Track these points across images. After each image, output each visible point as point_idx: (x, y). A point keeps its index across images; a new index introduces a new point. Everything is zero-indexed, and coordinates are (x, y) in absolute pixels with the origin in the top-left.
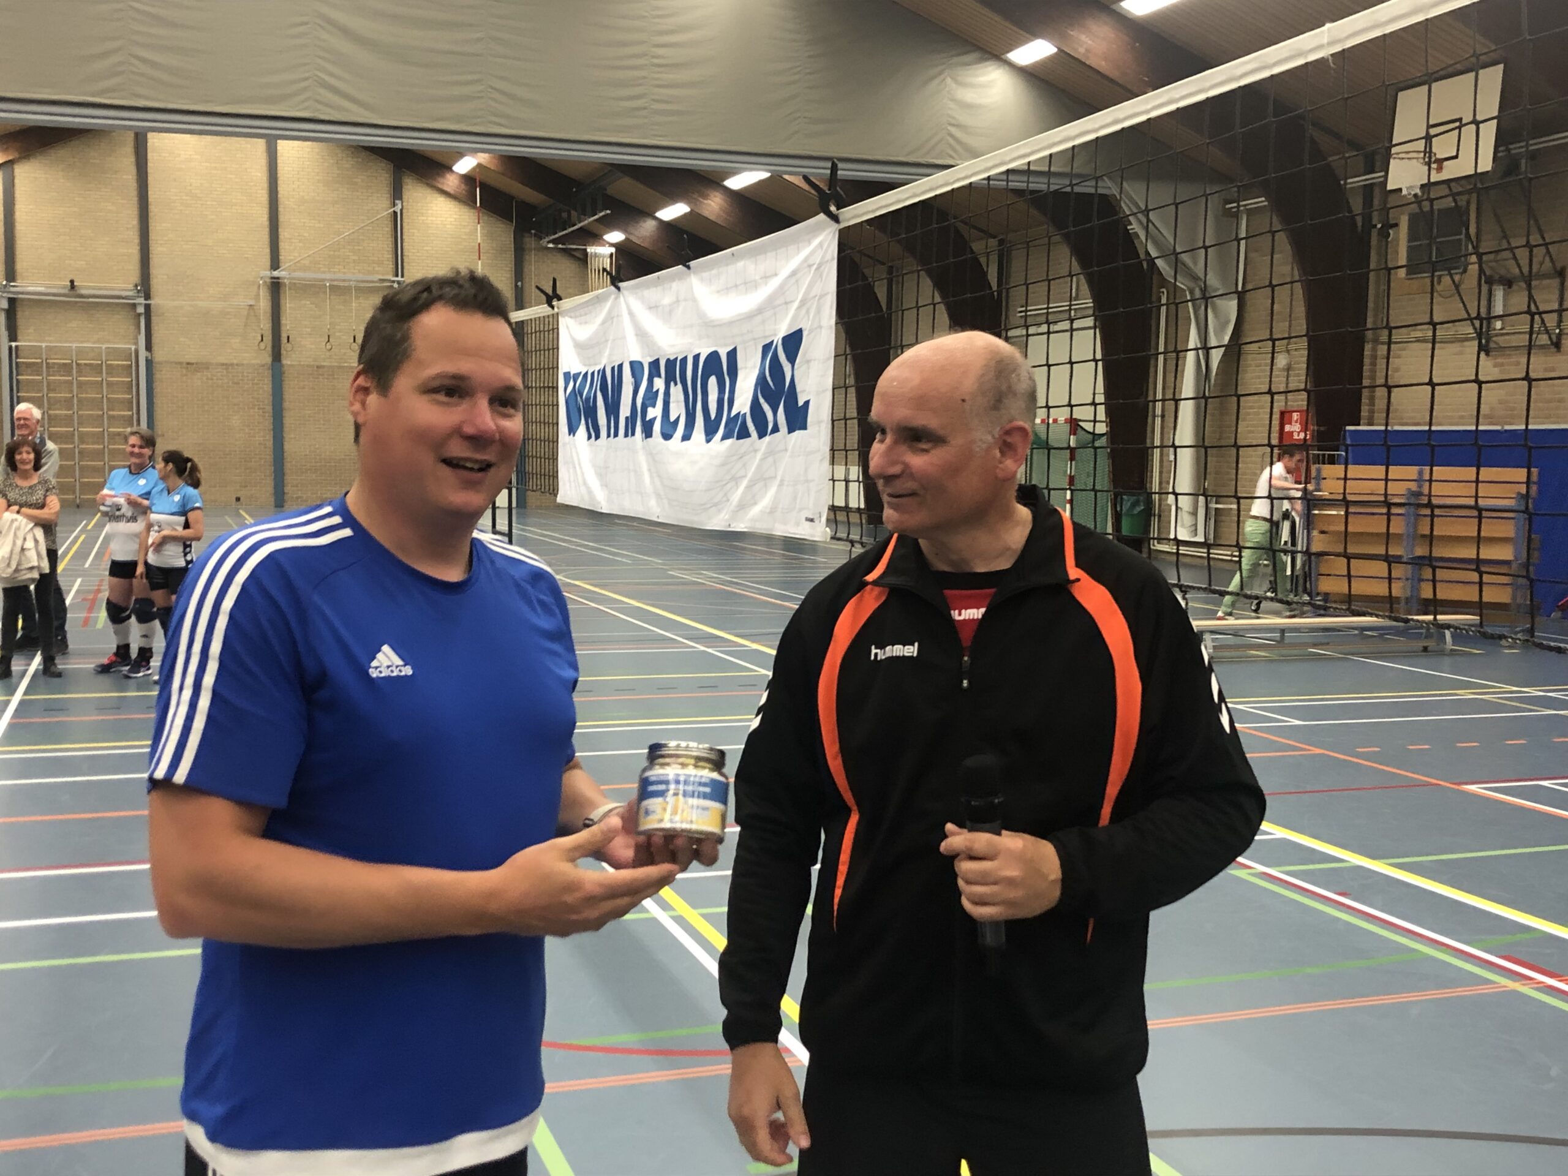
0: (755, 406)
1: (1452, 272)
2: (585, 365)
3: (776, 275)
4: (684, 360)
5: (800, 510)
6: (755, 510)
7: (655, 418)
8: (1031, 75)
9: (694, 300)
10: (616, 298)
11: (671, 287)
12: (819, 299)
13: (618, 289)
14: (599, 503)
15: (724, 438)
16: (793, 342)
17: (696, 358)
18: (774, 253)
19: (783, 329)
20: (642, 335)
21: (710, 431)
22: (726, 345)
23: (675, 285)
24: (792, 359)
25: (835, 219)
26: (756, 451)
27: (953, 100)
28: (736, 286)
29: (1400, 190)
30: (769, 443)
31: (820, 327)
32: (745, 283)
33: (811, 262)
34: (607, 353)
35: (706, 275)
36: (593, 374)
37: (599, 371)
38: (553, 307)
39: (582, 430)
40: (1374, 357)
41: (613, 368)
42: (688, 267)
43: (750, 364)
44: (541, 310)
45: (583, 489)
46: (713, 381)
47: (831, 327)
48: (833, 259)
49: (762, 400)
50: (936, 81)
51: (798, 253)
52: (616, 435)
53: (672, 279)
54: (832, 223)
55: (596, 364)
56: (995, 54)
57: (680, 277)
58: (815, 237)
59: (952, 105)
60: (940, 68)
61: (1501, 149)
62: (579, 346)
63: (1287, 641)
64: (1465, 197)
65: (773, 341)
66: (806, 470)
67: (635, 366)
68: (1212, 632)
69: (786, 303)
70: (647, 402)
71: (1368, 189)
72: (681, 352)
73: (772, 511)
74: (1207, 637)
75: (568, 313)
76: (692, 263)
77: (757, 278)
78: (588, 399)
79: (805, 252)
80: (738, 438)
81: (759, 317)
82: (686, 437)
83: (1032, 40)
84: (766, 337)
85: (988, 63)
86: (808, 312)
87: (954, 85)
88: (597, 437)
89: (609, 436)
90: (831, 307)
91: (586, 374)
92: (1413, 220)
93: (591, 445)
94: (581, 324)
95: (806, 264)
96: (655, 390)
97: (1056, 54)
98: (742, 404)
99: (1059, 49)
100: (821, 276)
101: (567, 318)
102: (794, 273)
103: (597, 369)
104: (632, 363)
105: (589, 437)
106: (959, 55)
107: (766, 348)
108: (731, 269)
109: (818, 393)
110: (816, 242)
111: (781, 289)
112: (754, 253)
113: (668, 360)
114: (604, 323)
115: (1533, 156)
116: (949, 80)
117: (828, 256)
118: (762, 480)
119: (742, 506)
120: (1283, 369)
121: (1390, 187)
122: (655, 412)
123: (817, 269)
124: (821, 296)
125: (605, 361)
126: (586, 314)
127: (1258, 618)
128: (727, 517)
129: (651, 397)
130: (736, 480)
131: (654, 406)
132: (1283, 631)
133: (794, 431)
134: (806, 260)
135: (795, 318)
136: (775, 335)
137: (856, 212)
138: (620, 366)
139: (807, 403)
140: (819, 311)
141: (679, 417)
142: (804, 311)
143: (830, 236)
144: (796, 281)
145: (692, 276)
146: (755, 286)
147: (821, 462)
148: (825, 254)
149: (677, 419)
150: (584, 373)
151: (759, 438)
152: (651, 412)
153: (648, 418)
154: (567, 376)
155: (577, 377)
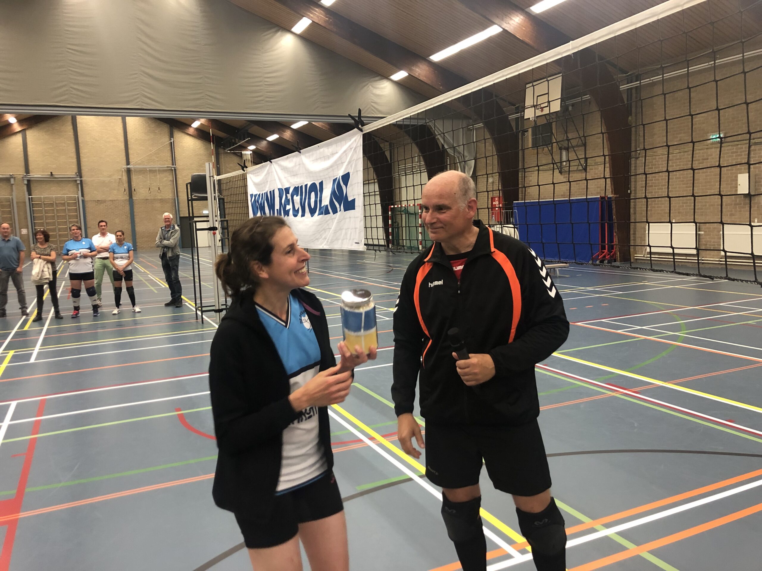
0: (331, 202)
1: (548, 146)
2: (259, 191)
3: (337, 153)
4: (301, 187)
5: (353, 239)
7: (290, 209)
8: (399, 84)
9: (303, 164)
10: (270, 166)
11: (293, 160)
12: (355, 161)
13: (271, 162)
15: (319, 214)
16: (346, 178)
17: (306, 186)
18: (335, 145)
19: (341, 173)
21: (312, 213)
22: (318, 180)
23: (295, 160)
24: (346, 184)
25: (361, 130)
26: (332, 219)
27: (373, 94)
28: (320, 158)
29: (529, 118)
30: (338, 216)
31: (357, 171)
32: (324, 157)
33: (351, 147)
34: (268, 186)
35: (307, 155)
36: (262, 194)
37: (265, 193)
38: (244, 171)
40: (521, 178)
41: (270, 192)
42: (300, 152)
43: (328, 186)
44: (241, 172)
46: (313, 194)
47: (361, 171)
48: (361, 145)
49: (334, 200)
50: (366, 88)
51: (346, 144)
53: (294, 157)
54: (360, 132)
55: (263, 191)
56: (386, 76)
57: (296, 156)
58: (353, 138)
60: (367, 82)
61: (563, 103)
62: (256, 184)
64: (551, 120)
65: (337, 178)
66: (355, 225)
67: (280, 190)
69: (342, 163)
70: (286, 203)
71: (517, 119)
72: (300, 184)
75: (250, 172)
77: (329, 154)
78: (261, 204)
79: (349, 144)
80: (325, 215)
81: (331, 169)
82: (303, 215)
83: (398, 71)
84: (334, 176)
85: (384, 80)
86: (351, 166)
87: (372, 88)
90: (361, 163)
91: (259, 195)
92: (534, 129)
94: (256, 176)
96: (288, 199)
98: (326, 201)
99: (409, 74)
100: (356, 152)
101: (250, 175)
102: (345, 152)
103: (264, 192)
104: (279, 189)
106: (374, 77)
107: (334, 180)
108: (318, 152)
109: (358, 196)
110: (353, 139)
111: (340, 158)
112: (328, 145)
114: (266, 175)
115: (573, 105)
116: (370, 87)
117: (359, 145)
120: (491, 183)
121: (525, 118)
122: (289, 207)
123: (355, 149)
124: (357, 160)
125: (267, 189)
126: (258, 173)
129: (287, 202)
130: (325, 230)
131: (289, 205)
133: (349, 210)
134: (350, 146)
135: (346, 168)
136: (338, 175)
137: (370, 127)
138: (274, 191)
139: (354, 200)
140: (356, 165)
141: (299, 208)
142: (350, 166)
143: (359, 137)
144: (346, 154)
145: (302, 156)
146: (328, 157)
147: (360, 221)
148: (357, 144)
149: (298, 208)
150: (258, 194)
151: (334, 214)
152: (288, 207)
153: (287, 209)
154: (252, 195)
155: (255, 196)
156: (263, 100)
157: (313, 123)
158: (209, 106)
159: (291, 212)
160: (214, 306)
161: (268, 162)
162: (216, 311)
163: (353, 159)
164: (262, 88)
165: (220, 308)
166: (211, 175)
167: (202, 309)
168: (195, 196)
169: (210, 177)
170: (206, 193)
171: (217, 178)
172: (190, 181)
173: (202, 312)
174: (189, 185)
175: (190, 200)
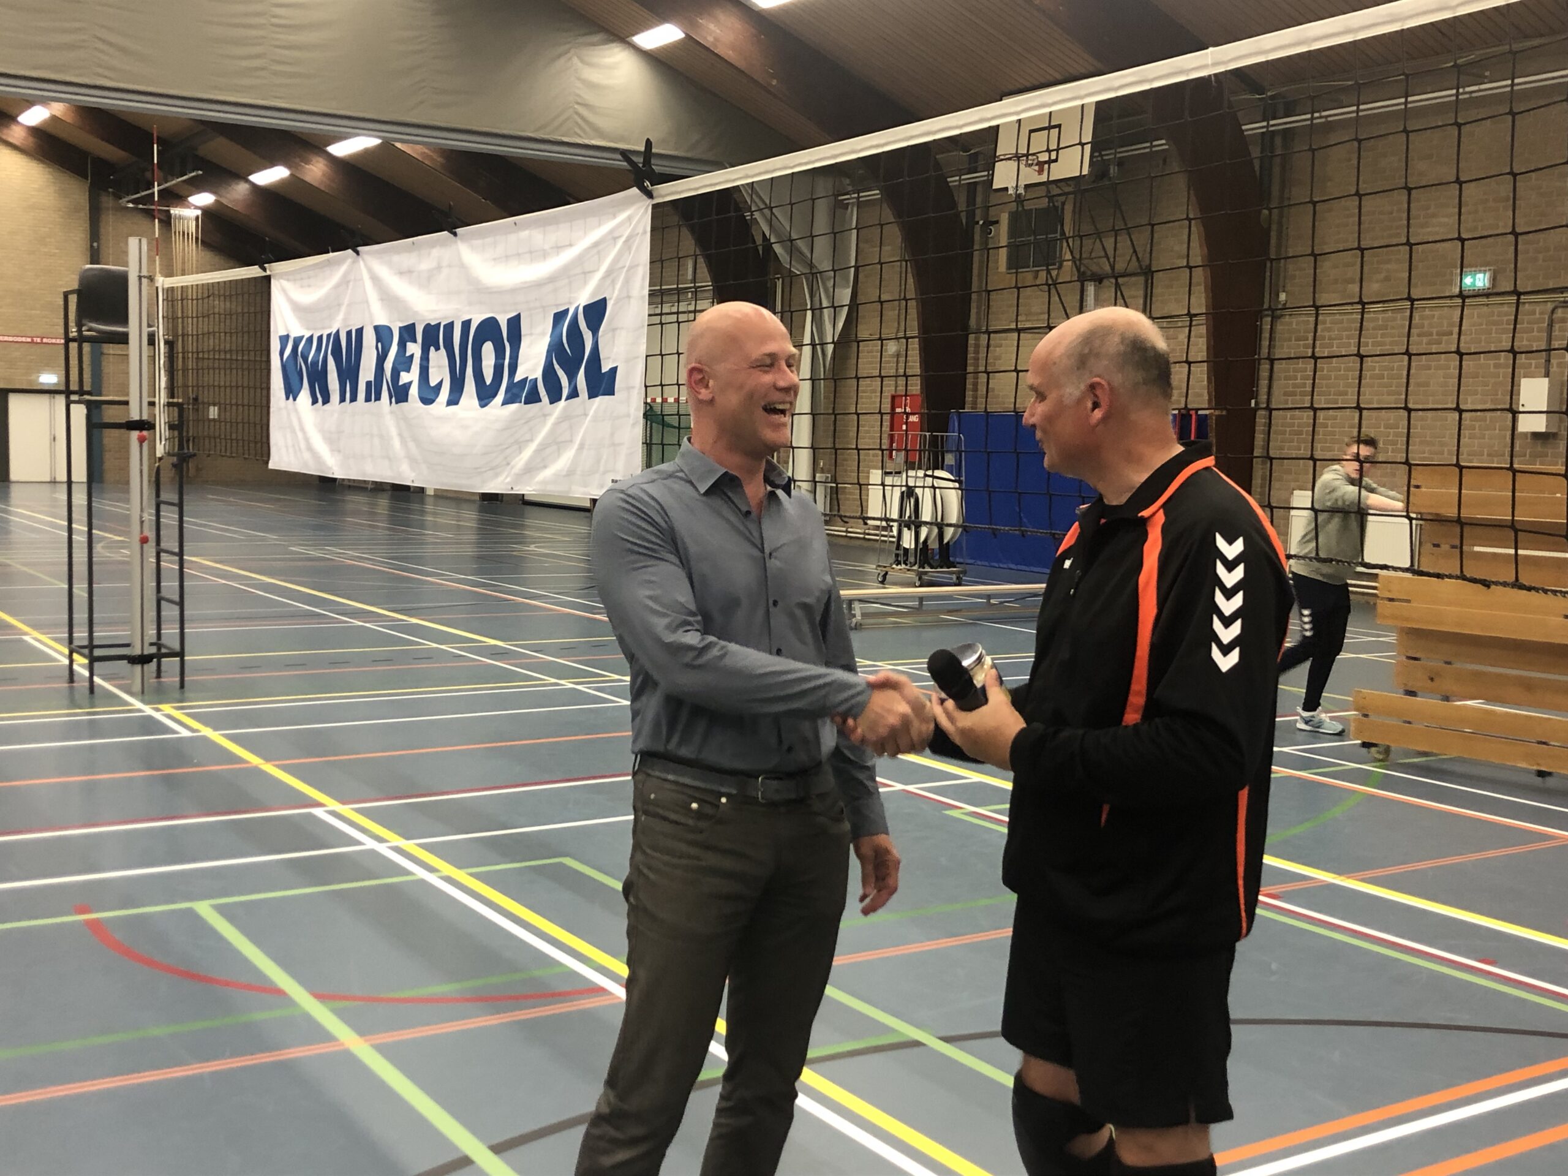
0: (549, 373)
1: (1050, 267)
2: (308, 329)
3: (571, 245)
4: (450, 327)
5: (605, 472)
6: (548, 473)
7: (410, 383)
8: (656, 60)
9: (463, 266)
10: (354, 262)
11: (429, 254)
12: (627, 271)
13: (358, 253)
14: (330, 468)
15: (504, 403)
16: (596, 312)
17: (466, 324)
19: (584, 297)
20: (389, 299)
21: (485, 395)
22: (505, 312)
23: (436, 252)
24: (594, 327)
25: (650, 195)
26: (545, 416)
27: (579, 79)
28: (519, 255)
29: (1006, 189)
30: (565, 409)
31: (629, 297)
32: (531, 252)
33: (616, 234)
34: (341, 316)
35: (479, 242)
36: (320, 338)
37: (329, 336)
38: (265, 270)
39: (304, 396)
40: (977, 346)
41: (349, 333)
42: (455, 234)
43: (538, 330)
44: (251, 272)
45: (307, 455)
46: (488, 348)
47: (643, 297)
48: (645, 232)
49: (557, 366)
50: (562, 60)
51: (600, 225)
52: (354, 399)
53: (433, 245)
54: (645, 197)
55: (324, 328)
56: (620, 36)
57: (443, 244)
58: (624, 210)
59: (579, 84)
60: (567, 46)
61: (1096, 154)
62: (299, 309)
63: (924, 608)
64: (1063, 198)
65: (567, 310)
66: (612, 434)
67: (382, 334)
68: (861, 601)
69: (584, 273)
70: (399, 367)
71: (972, 187)
72: (447, 318)
73: (570, 473)
74: (857, 606)
75: (285, 275)
76: (459, 231)
77: (546, 247)
78: (315, 363)
79: (610, 224)
80: (525, 403)
81: (551, 286)
82: (453, 401)
83: (657, 25)
84: (557, 305)
85: (614, 45)
86: (613, 282)
87: (580, 64)
88: (326, 401)
89: (342, 399)
90: (643, 279)
91: (310, 339)
92: (1014, 218)
93: (317, 410)
94: (302, 287)
95: (612, 236)
96: (408, 354)
97: (682, 40)
98: (529, 369)
99: (687, 35)
100: (630, 249)
101: (284, 283)
102: (596, 244)
103: (329, 332)
104: (377, 329)
105: (315, 401)
106: (587, 34)
107: (559, 317)
108: (513, 238)
109: (627, 361)
110: (623, 216)
111: (580, 259)
112: (545, 223)
113: (428, 326)
114: (337, 286)
115: (1121, 163)
116: (575, 60)
117: (640, 230)
118: (555, 444)
119: (530, 470)
120: (892, 356)
121: (996, 185)
122: (408, 377)
123: (626, 241)
125: (339, 323)
126: (309, 278)
127: (885, 588)
128: (508, 480)
129: (403, 362)
130: (520, 445)
131: (408, 370)
132: (921, 599)
133: (596, 396)
134: (611, 231)
135: (599, 287)
136: (570, 303)
137: (674, 189)
138: (360, 331)
139: (614, 370)
140: (627, 281)
141: (441, 382)
142: (608, 282)
143: (642, 211)
144: (599, 253)
145: (459, 243)
146: (544, 255)
147: (634, 425)
148: (634, 229)
149: (440, 384)
150: (307, 335)
151: (552, 403)
152: (404, 378)
153: (401, 383)
154: (284, 339)
155: (297, 341)
156: (263, 69)
157: (398, 145)
158: (100, 70)
159: (414, 391)
160: (128, 645)
161: (350, 251)
162: (134, 660)
163: (620, 265)
164: (261, 33)
165: (146, 653)
166: (144, 273)
167: (91, 652)
168: (88, 331)
169: (140, 277)
170: (124, 320)
171: (162, 282)
172: (75, 286)
173: (93, 660)
174: (73, 299)
175: (74, 340)
